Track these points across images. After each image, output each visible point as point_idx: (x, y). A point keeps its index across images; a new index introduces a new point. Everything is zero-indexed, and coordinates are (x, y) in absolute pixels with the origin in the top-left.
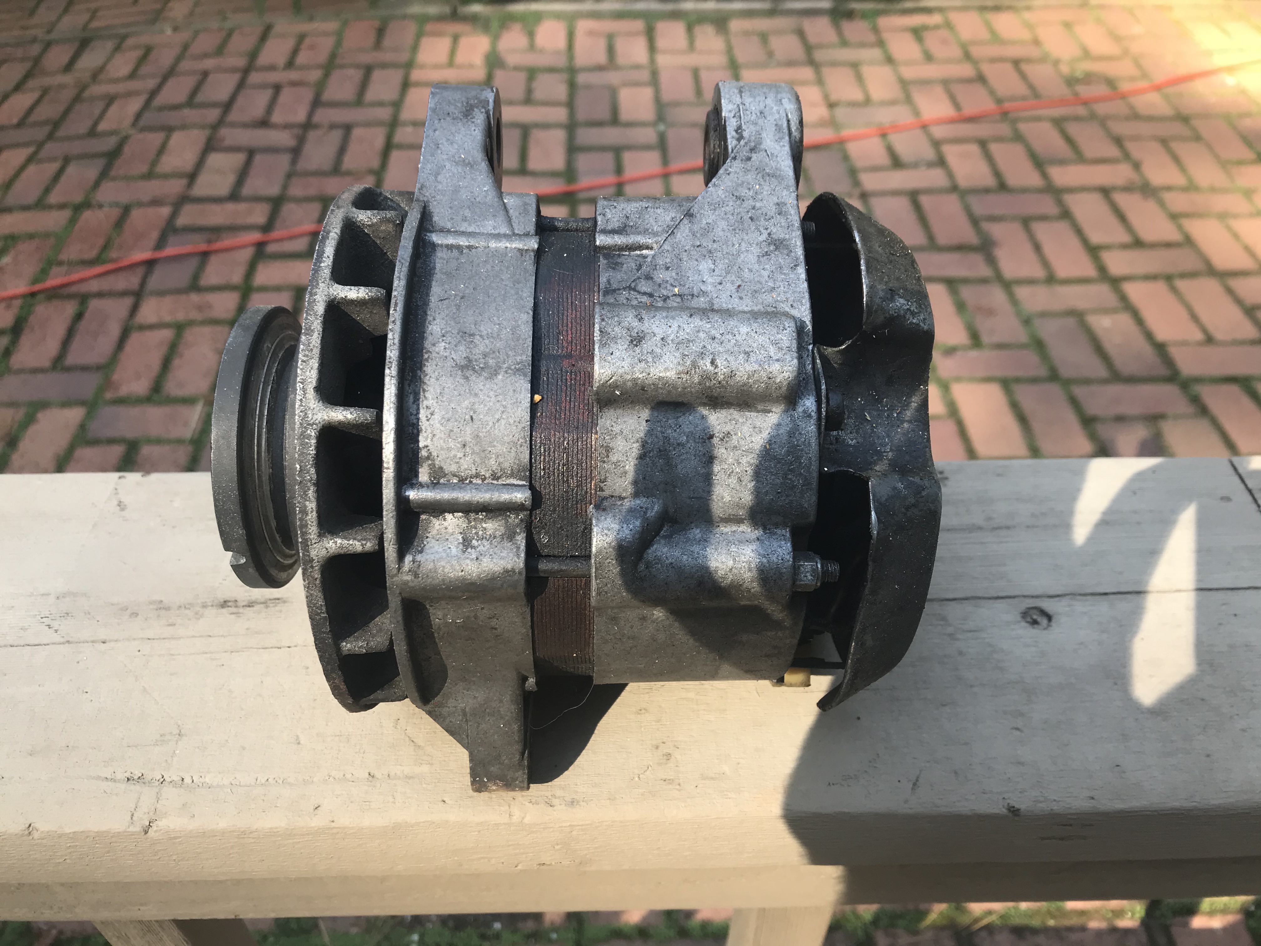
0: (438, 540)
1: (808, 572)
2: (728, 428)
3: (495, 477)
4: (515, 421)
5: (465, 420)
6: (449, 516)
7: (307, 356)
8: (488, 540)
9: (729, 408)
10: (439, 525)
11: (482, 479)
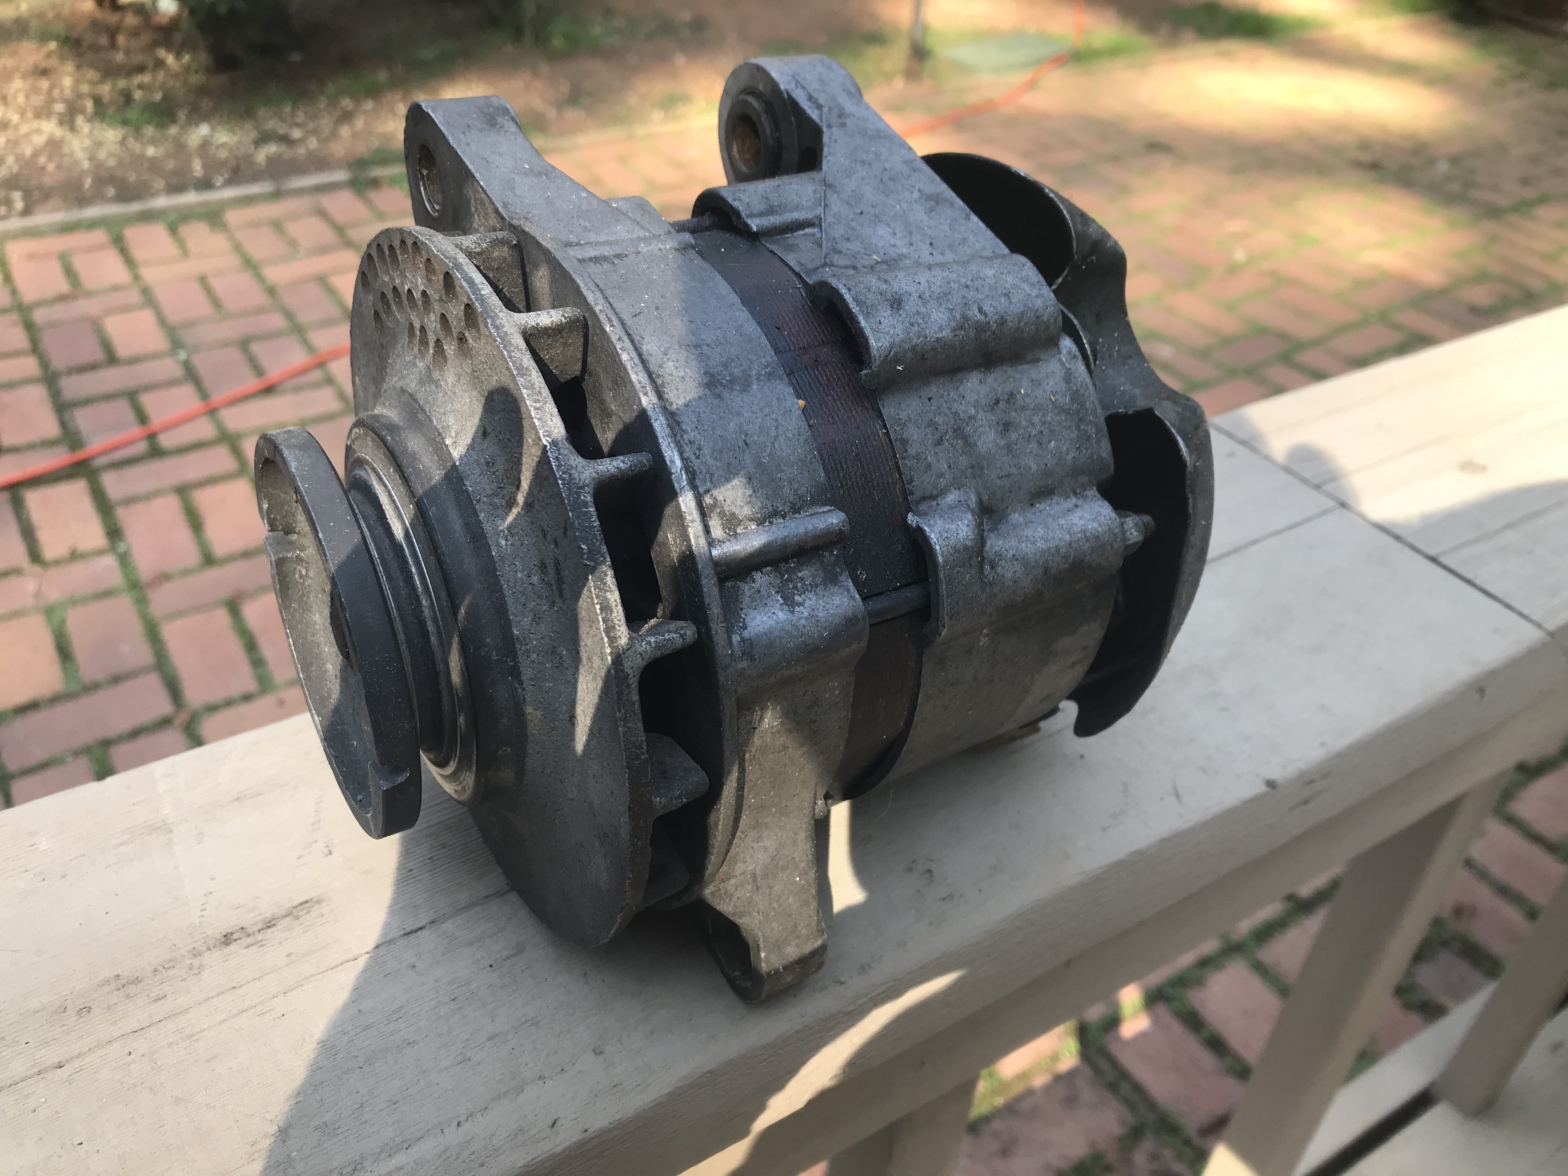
0: (755, 609)
1: (1131, 528)
2: (1009, 387)
3: (795, 509)
4: (794, 435)
5: (739, 447)
6: (757, 576)
7: (538, 401)
8: (811, 592)
9: (1002, 365)
10: (749, 589)
11: (782, 515)
